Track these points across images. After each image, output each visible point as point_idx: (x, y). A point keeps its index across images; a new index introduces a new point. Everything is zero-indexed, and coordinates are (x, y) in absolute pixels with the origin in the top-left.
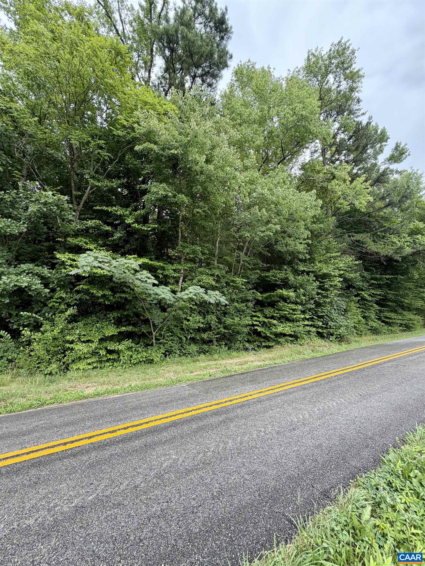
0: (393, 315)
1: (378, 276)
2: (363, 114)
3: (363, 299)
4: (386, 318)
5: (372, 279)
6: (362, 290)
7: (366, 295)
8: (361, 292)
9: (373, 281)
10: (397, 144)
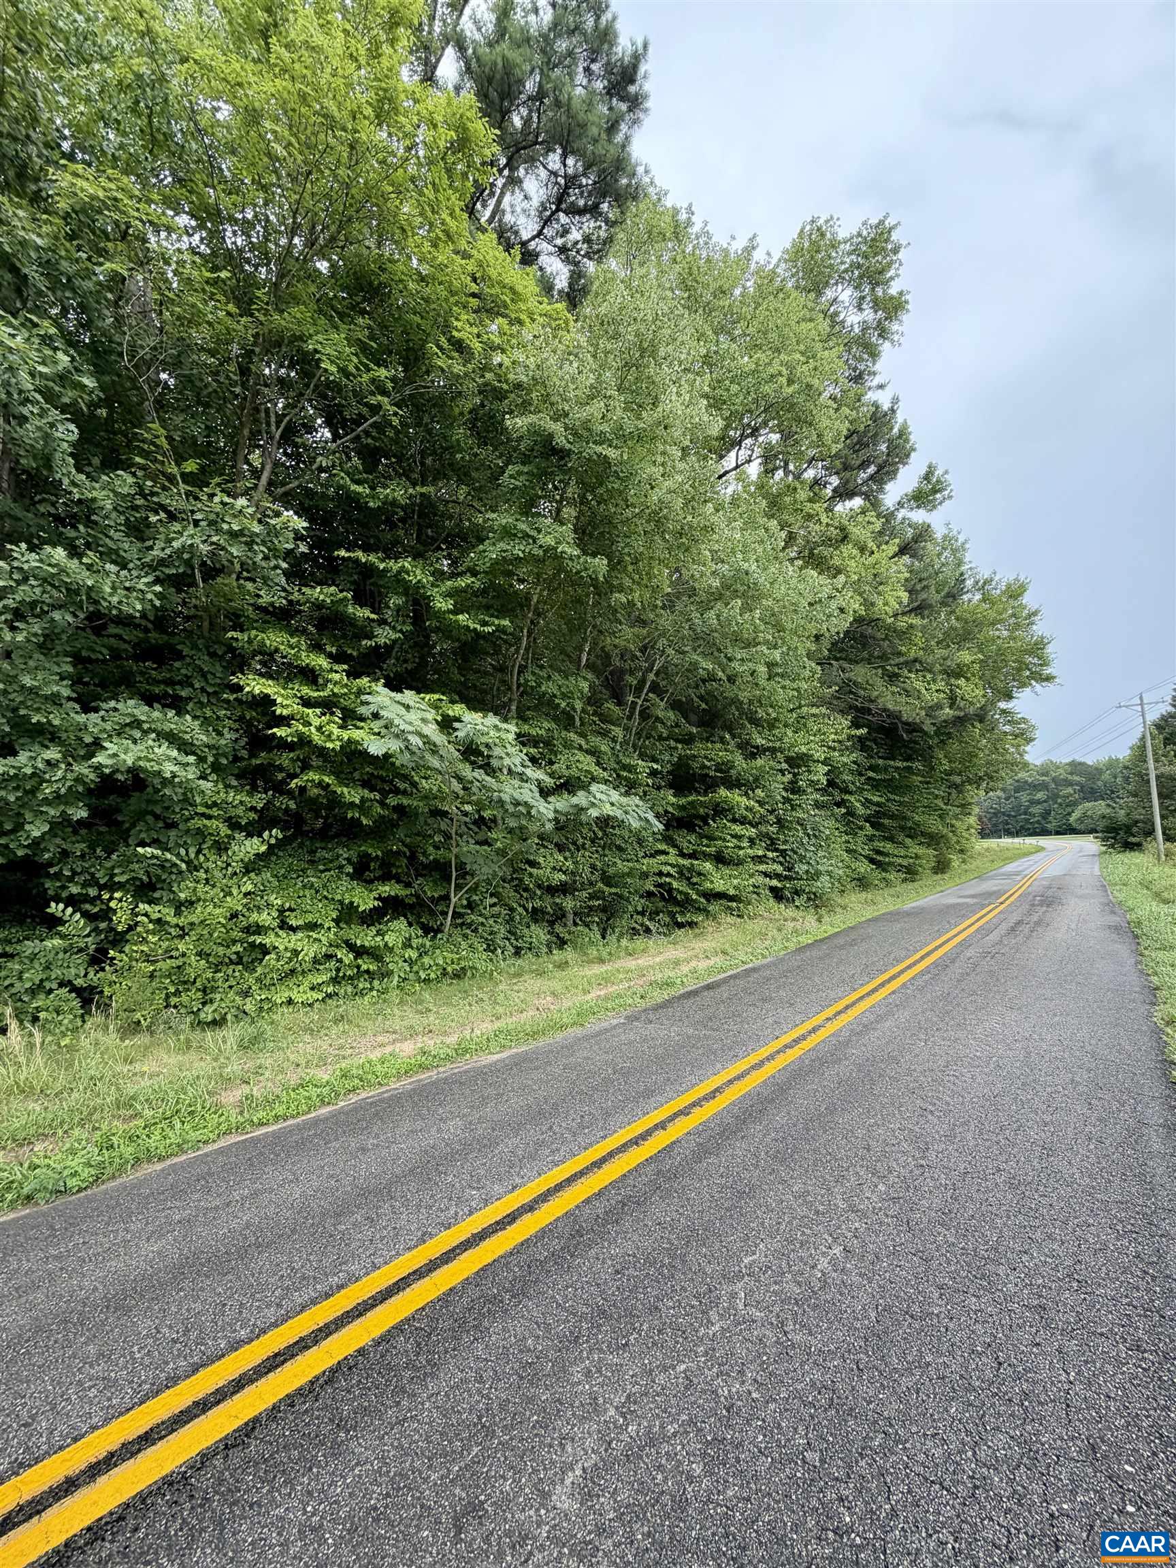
0: (888, 847)
1: (880, 762)
2: (881, 387)
3: (851, 813)
4: (878, 852)
5: (872, 768)
6: (851, 793)
7: (858, 805)
8: (847, 797)
9: (871, 774)
10: (930, 467)
